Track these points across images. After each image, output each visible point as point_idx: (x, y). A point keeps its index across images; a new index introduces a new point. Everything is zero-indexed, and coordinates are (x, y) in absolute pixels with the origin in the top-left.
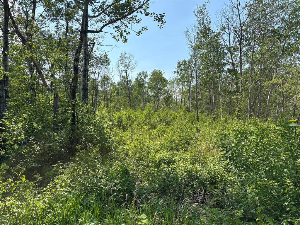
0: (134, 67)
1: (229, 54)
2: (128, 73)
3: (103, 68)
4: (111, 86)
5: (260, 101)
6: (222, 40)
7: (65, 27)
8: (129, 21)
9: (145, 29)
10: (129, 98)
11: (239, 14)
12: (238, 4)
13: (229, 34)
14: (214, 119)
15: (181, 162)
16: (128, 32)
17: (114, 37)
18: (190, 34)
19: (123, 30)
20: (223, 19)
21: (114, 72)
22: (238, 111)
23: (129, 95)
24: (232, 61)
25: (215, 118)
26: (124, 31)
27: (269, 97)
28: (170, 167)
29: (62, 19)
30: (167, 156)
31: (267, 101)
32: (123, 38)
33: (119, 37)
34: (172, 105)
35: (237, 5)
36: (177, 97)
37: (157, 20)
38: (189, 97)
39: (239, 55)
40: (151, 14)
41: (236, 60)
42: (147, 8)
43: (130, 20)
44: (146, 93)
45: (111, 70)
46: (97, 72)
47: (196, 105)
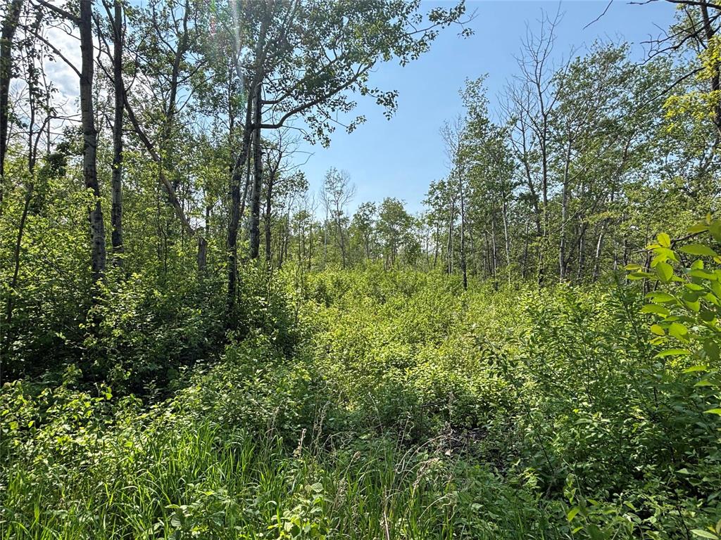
0: (350, 194)
1: (523, 167)
2: (340, 205)
3: (297, 196)
4: (311, 227)
5: (583, 252)
6: (509, 142)
7: (228, 125)
8: (332, 106)
9: (362, 119)
10: (342, 247)
11: (540, 94)
12: (538, 75)
13: (523, 131)
14: (496, 285)
15: (427, 364)
16: (330, 128)
17: (307, 138)
18: (450, 131)
19: (323, 125)
20: (512, 105)
21: (315, 203)
22: (541, 272)
23: (341, 244)
24: (530, 179)
25: (497, 283)
26: (325, 125)
27: (598, 245)
28: (405, 374)
29: (223, 112)
30: (402, 353)
31: (596, 253)
32: (322, 139)
33: (316, 136)
34: (419, 262)
35: (536, 76)
36: (429, 246)
37: (382, 102)
38: (450, 247)
39: (542, 168)
40: (372, 92)
41: (536, 178)
42: (365, 81)
43: (335, 105)
44: (373, 241)
45: (311, 201)
46: (287, 205)
47: (463, 261)
